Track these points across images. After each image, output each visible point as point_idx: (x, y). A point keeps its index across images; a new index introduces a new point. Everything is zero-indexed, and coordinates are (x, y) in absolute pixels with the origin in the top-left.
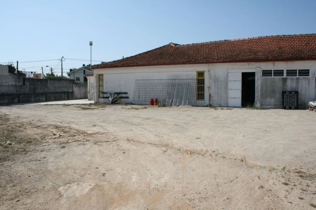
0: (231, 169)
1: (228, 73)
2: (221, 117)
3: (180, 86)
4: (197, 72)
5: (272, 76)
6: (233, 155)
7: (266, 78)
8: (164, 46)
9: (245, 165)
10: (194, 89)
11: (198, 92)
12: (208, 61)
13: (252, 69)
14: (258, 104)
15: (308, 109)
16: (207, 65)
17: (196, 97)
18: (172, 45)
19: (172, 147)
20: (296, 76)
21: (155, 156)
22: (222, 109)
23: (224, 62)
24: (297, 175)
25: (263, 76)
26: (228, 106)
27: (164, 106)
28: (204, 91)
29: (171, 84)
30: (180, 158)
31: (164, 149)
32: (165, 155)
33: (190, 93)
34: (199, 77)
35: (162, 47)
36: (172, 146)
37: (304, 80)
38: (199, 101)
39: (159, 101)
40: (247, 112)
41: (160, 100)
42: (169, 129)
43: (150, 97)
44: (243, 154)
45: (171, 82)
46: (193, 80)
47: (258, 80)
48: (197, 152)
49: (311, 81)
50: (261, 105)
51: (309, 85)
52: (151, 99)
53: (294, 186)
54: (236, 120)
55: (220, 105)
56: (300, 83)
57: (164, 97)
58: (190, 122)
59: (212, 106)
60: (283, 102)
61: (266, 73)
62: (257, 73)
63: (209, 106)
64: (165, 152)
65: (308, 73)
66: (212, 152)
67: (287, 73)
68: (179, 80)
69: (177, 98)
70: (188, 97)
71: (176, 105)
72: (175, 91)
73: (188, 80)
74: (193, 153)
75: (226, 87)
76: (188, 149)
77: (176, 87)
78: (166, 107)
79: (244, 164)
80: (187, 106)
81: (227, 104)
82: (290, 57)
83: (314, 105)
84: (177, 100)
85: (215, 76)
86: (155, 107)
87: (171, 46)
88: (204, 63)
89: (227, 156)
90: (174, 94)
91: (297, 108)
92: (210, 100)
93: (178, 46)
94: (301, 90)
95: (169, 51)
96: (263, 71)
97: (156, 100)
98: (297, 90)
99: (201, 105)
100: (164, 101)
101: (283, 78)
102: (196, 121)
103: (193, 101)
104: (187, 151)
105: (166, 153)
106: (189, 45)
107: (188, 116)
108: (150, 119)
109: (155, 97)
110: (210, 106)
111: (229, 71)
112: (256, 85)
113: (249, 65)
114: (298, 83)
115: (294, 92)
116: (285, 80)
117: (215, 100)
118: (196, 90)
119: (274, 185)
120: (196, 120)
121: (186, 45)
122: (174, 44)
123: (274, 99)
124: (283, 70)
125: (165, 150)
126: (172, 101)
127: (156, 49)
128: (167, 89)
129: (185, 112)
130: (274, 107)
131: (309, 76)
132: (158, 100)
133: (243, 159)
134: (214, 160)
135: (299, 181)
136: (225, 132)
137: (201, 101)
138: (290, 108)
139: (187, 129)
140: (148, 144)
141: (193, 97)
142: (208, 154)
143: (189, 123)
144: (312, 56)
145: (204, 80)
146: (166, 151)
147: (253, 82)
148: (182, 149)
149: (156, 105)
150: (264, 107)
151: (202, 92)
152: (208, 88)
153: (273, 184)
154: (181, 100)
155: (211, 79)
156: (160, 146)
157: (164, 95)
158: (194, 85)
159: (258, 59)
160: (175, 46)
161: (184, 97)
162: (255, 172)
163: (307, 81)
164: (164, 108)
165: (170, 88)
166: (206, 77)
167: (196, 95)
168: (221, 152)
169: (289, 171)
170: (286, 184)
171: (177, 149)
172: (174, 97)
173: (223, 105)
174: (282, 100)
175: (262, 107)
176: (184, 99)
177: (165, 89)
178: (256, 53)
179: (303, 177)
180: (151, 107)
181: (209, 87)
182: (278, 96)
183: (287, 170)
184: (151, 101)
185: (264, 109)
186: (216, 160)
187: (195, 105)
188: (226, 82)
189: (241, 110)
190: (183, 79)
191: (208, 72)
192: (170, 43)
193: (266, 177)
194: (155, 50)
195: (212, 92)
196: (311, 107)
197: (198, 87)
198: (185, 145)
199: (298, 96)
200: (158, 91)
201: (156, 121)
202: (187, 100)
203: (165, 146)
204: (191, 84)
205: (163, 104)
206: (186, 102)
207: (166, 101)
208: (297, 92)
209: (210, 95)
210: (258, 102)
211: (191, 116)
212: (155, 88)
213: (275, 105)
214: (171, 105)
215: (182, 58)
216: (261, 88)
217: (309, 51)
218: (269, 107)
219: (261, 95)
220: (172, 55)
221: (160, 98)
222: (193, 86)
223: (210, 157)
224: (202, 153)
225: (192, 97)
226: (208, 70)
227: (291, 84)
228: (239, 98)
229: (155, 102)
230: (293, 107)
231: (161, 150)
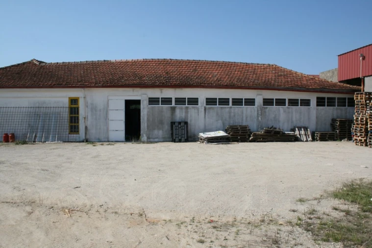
0: (129, 229)
1: (108, 101)
2: (102, 155)
3: (46, 116)
4: (69, 98)
5: (159, 104)
6: (128, 209)
7: (153, 107)
8: (24, 64)
9: (145, 221)
10: (66, 121)
11: (71, 124)
12: (83, 84)
13: (137, 96)
14: (144, 137)
15: (198, 141)
16: (82, 89)
17: (68, 130)
18: (35, 63)
19: (41, 205)
20: (185, 105)
21: (14, 224)
22: (102, 145)
23: (103, 87)
24: (210, 226)
25: (149, 104)
26: (109, 141)
27: (24, 143)
28: (78, 122)
29: (34, 113)
30: (55, 221)
31: (28, 209)
32: (32, 220)
33: (60, 126)
34: (71, 104)
35: (21, 64)
36: (41, 203)
37: (193, 110)
38: (72, 135)
39: (17, 137)
40: (132, 147)
41: (18, 135)
42: (33, 177)
43: (3, 131)
44: (139, 205)
45: (34, 111)
46: (65, 109)
47: (143, 108)
48: (79, 209)
49: (200, 110)
50: (148, 138)
51: (198, 115)
52: (5, 134)
53: (211, 243)
54: (121, 158)
55: (99, 139)
56: (189, 113)
57: (24, 130)
58: (63, 165)
59: (89, 140)
60: (172, 134)
61: (153, 101)
62: (143, 101)
63: (85, 141)
64: (30, 213)
65: (197, 102)
66: (99, 207)
67: (176, 101)
68: (45, 108)
69: (43, 132)
70: (57, 130)
71: (41, 142)
72: (40, 123)
73: (57, 108)
74: (72, 210)
75: (106, 118)
76: (65, 205)
77: (41, 118)
78: (27, 144)
79: (144, 219)
80: (56, 142)
81: (108, 138)
82: (178, 83)
83: (205, 137)
84: (43, 134)
85: (92, 104)
86: (12, 145)
87: (33, 62)
88: (78, 87)
89: (119, 211)
90: (38, 127)
91: (187, 141)
92: (86, 134)
93: (44, 64)
94: (191, 121)
95: (31, 70)
96: (149, 98)
97: (13, 135)
98: (186, 121)
99: (74, 140)
100: (25, 136)
101: (171, 107)
102: (71, 163)
103: (64, 135)
104: (63, 208)
105: (33, 216)
106: (59, 64)
107: (59, 156)
108: (4, 163)
109: (11, 130)
110: (87, 141)
111: (110, 98)
112: (142, 114)
113: (133, 91)
114: (187, 112)
115: (183, 123)
116: (173, 109)
117: (93, 133)
118: (69, 120)
119: (188, 246)
120: (69, 161)
121: (54, 64)
122: (38, 61)
123: (162, 130)
124: (171, 98)
125: (31, 211)
126: (36, 136)
127: (12, 66)
128: (28, 121)
129: (55, 150)
130: (162, 140)
131: (198, 105)
132: (15, 135)
133: (141, 213)
134: (103, 219)
135: (215, 234)
136: (111, 176)
137: (75, 135)
138: (180, 141)
139: (60, 174)
140: (2, 203)
141: (65, 130)
142: (93, 211)
143: (62, 167)
144: (201, 83)
145: (78, 108)
146: (32, 213)
147: (138, 111)
148: (56, 206)
149: (12, 142)
150: (152, 140)
151: (75, 124)
152: (83, 119)
153: (187, 244)
154: (49, 134)
155: (87, 107)
156: (22, 204)
157: (24, 128)
158: (66, 115)
159: (144, 84)
160: (40, 64)
161: (52, 130)
162: (161, 230)
163: (196, 111)
164: (25, 145)
165: (33, 118)
166: (81, 104)
167: (68, 128)
168: (110, 205)
169: (200, 222)
170: (202, 242)
171: (48, 208)
172: (39, 130)
173: (103, 140)
174: (170, 132)
175: (149, 140)
176: (51, 133)
177: (25, 121)
178: (141, 78)
179: (218, 228)
180: (5, 145)
181: (85, 118)
182: (167, 127)
183: (197, 221)
184: (5, 137)
185: (151, 142)
186: (107, 219)
187: (67, 140)
188: (106, 110)
189: (125, 145)
190: (51, 107)
191: (83, 99)
192: (32, 59)
193: (176, 235)
194: (10, 67)
195: (89, 123)
196: (201, 139)
197: (71, 118)
198: (60, 200)
199: (187, 127)
200: (15, 123)
201: (13, 166)
202: (56, 134)
203: (30, 203)
204: (61, 113)
205: (23, 140)
206: (55, 137)
207: (27, 137)
208: (186, 123)
209: (86, 128)
210: (145, 135)
211: (63, 156)
212: (11, 118)
213: (163, 138)
214: (34, 142)
215: (49, 81)
216: (147, 118)
217: (197, 78)
218: (156, 140)
219: (148, 126)
220: (35, 75)
221: (19, 133)
222: (64, 116)
223: (97, 215)
224: (86, 209)
225: (62, 130)
226: (83, 97)
227: (180, 114)
228: (122, 130)
229: (11, 139)
230: (183, 139)
231: (24, 211)
